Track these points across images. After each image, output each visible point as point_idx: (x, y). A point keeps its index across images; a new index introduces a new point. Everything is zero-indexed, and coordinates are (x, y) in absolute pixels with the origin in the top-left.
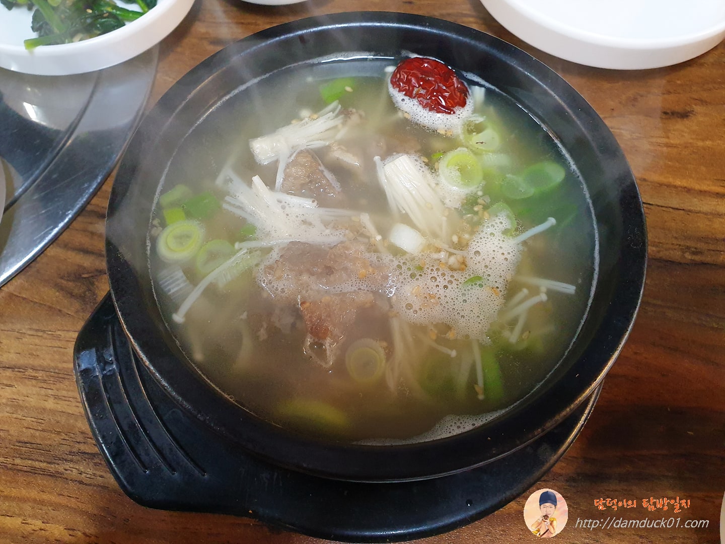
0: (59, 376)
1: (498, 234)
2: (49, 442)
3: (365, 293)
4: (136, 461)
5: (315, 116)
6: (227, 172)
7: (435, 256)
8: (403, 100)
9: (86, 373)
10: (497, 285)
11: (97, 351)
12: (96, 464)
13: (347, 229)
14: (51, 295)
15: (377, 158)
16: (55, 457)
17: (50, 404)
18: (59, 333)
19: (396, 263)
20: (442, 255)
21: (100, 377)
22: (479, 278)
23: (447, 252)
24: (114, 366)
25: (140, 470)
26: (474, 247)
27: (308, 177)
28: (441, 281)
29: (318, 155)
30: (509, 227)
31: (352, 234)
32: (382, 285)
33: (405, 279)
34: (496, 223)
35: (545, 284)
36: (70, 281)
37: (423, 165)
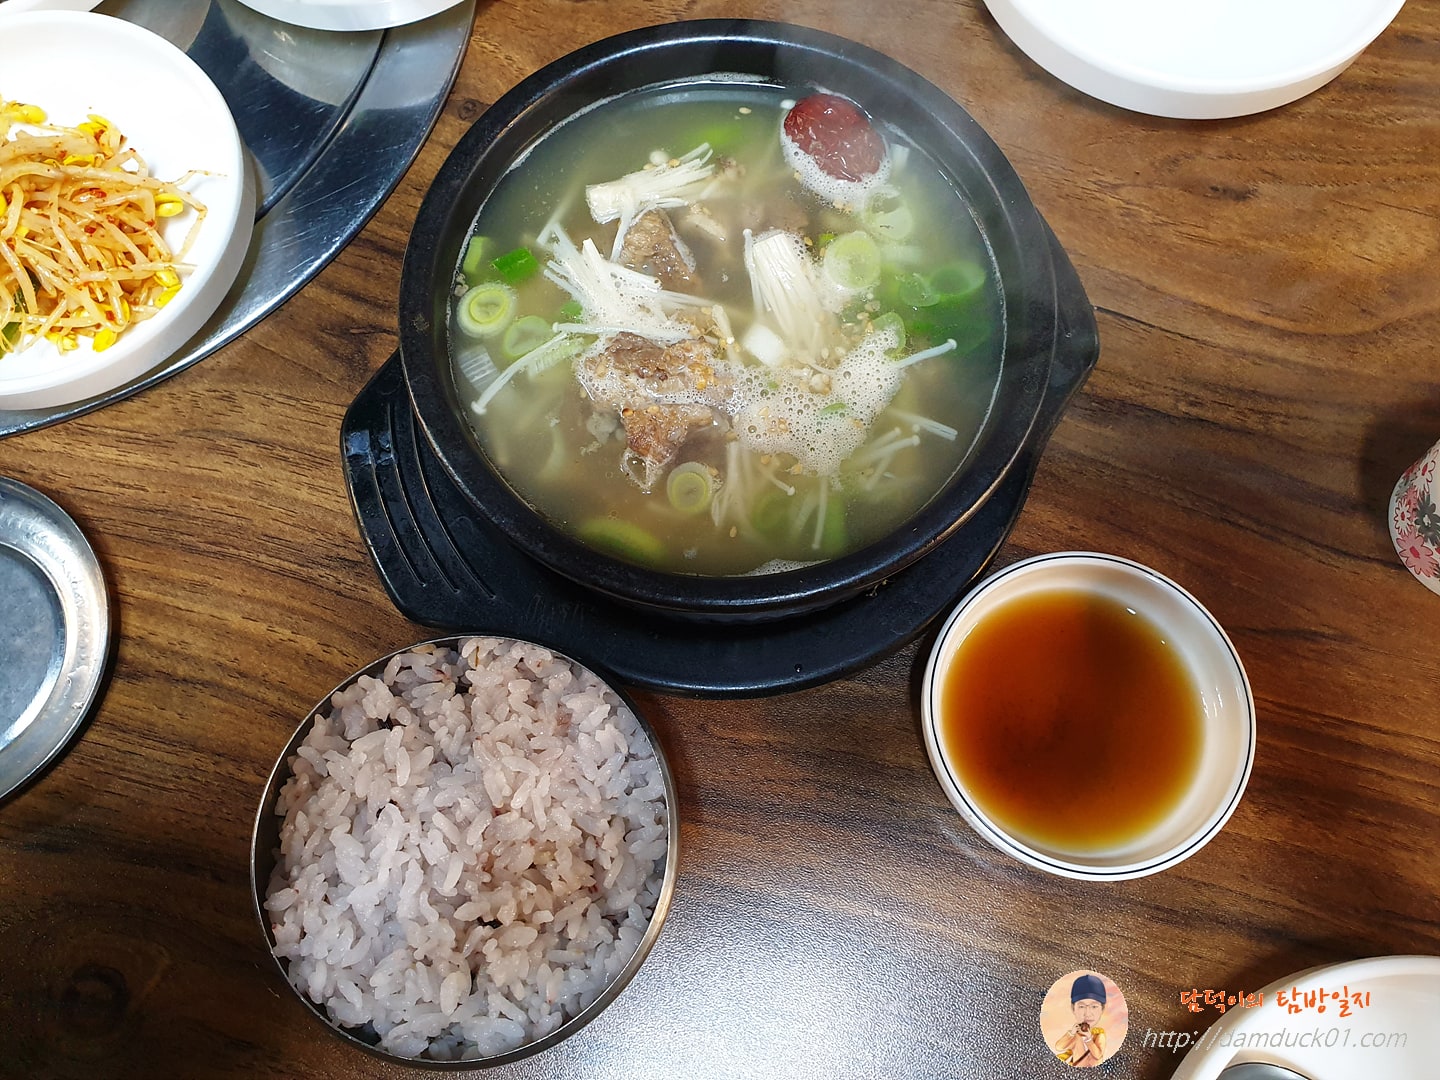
0: (317, 460)
1: (879, 353)
2: (301, 541)
3: (702, 408)
4: (412, 571)
5: (676, 162)
6: (553, 227)
7: (796, 372)
8: (796, 153)
9: (355, 459)
10: (861, 416)
11: (371, 434)
12: (358, 574)
13: (692, 324)
14: (307, 351)
15: (747, 232)
16: (308, 559)
17: (303, 494)
18: (317, 404)
19: (746, 376)
20: (805, 372)
21: (374, 466)
22: (842, 406)
23: (812, 368)
24: (392, 456)
25: (416, 581)
26: (845, 366)
27: (654, 248)
28: (797, 405)
29: (671, 218)
30: (895, 346)
31: (698, 332)
32: (724, 401)
33: (753, 396)
34: (880, 339)
35: (922, 423)
36: (334, 336)
37: (804, 249)
